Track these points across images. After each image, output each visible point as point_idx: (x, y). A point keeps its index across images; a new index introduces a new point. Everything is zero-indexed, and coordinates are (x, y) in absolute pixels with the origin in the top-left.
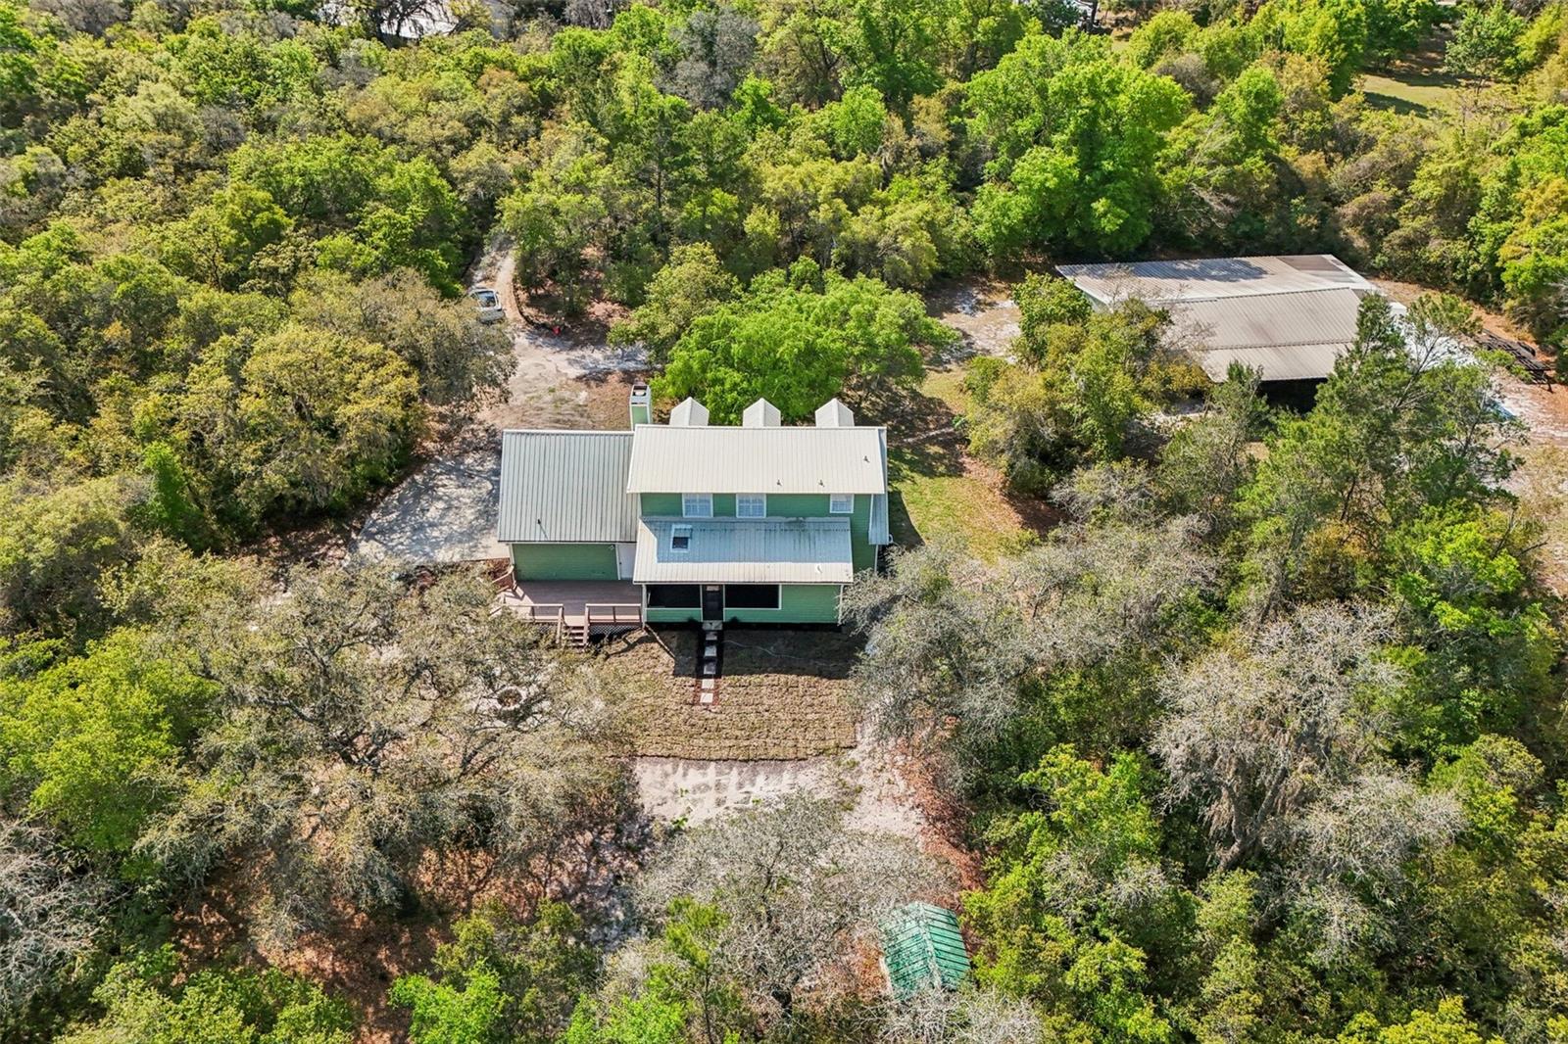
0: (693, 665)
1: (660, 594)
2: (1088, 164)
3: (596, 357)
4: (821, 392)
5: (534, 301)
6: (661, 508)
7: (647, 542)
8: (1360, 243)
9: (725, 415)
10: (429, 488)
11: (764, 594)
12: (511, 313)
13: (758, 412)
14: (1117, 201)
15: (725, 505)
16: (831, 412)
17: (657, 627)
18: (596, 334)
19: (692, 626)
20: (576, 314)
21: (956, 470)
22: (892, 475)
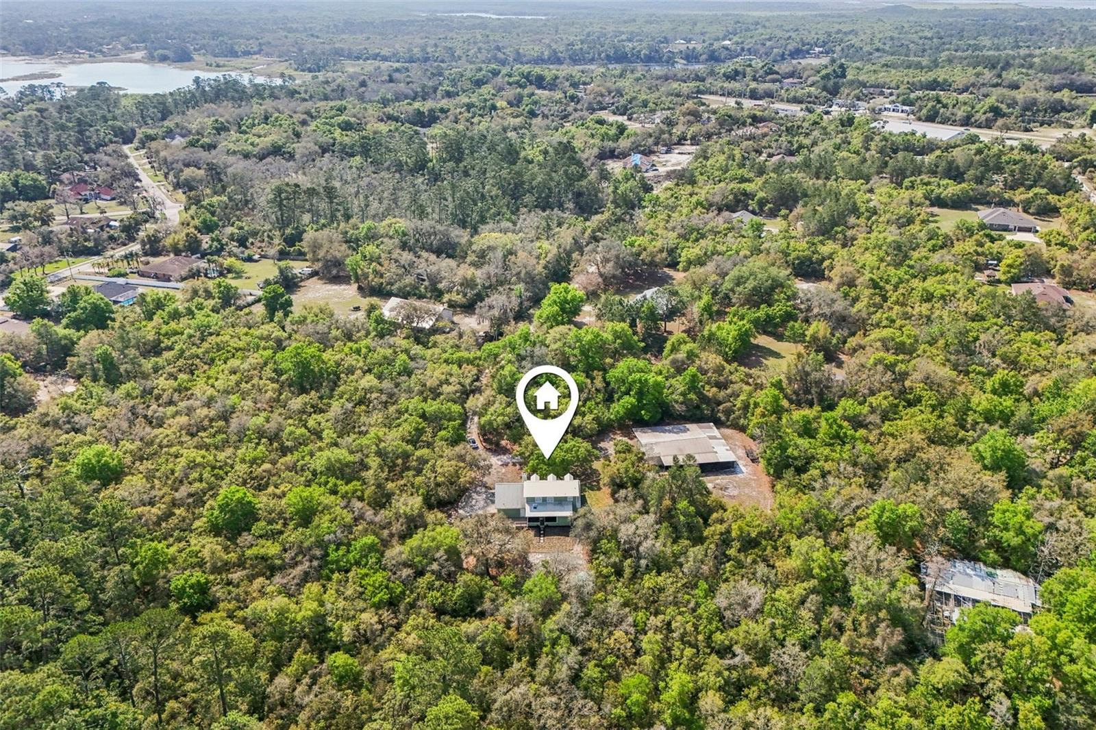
0: (538, 534)
1: (531, 519)
2: (639, 401)
3: (505, 458)
4: (566, 471)
5: (485, 441)
6: (530, 500)
7: (527, 507)
8: (723, 418)
9: (543, 477)
10: (470, 496)
11: (553, 519)
12: (480, 445)
13: (551, 477)
14: (647, 411)
15: (544, 499)
16: (568, 477)
17: (530, 527)
18: (505, 451)
19: (538, 527)
20: (498, 444)
21: (599, 489)
22: (582, 490)
